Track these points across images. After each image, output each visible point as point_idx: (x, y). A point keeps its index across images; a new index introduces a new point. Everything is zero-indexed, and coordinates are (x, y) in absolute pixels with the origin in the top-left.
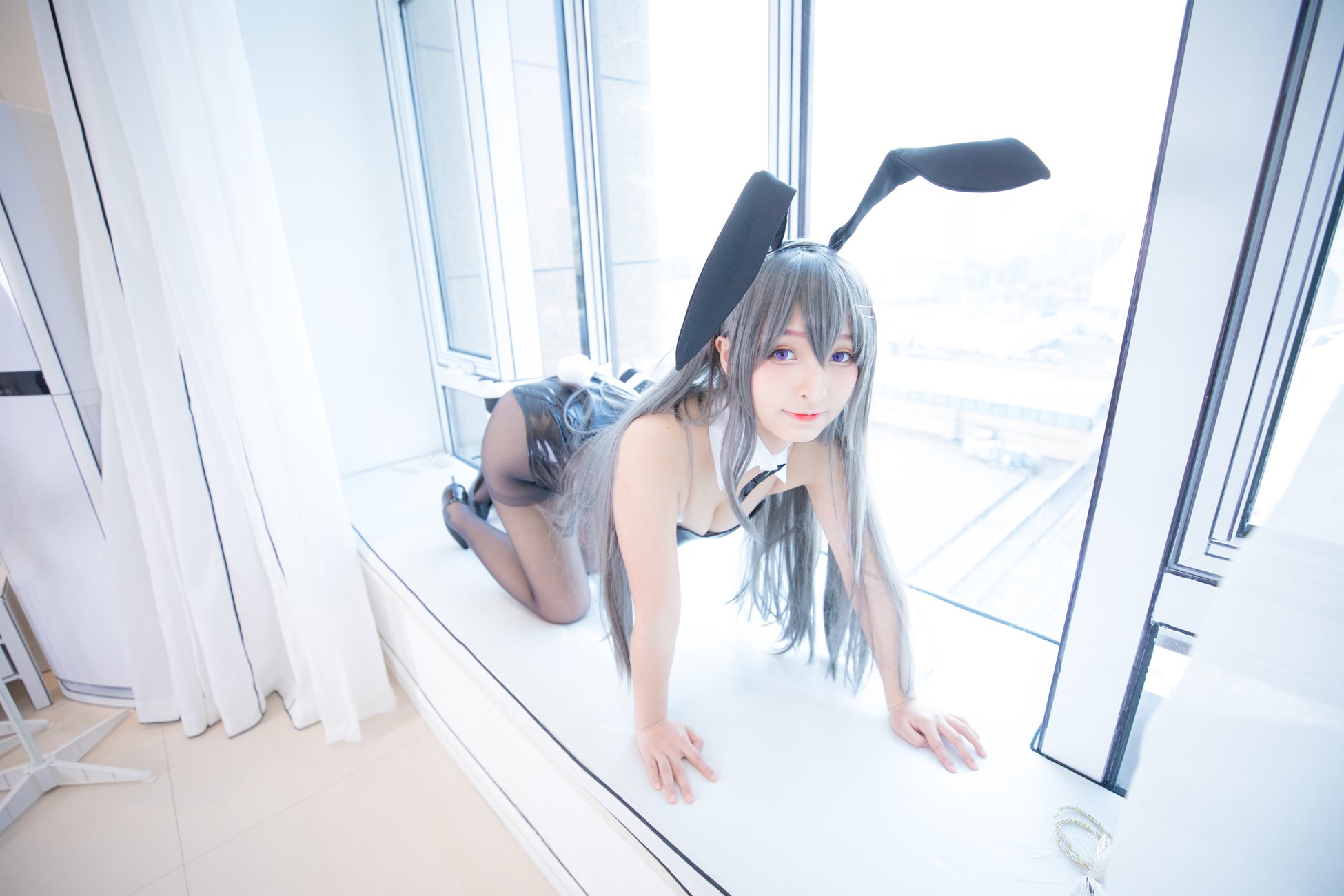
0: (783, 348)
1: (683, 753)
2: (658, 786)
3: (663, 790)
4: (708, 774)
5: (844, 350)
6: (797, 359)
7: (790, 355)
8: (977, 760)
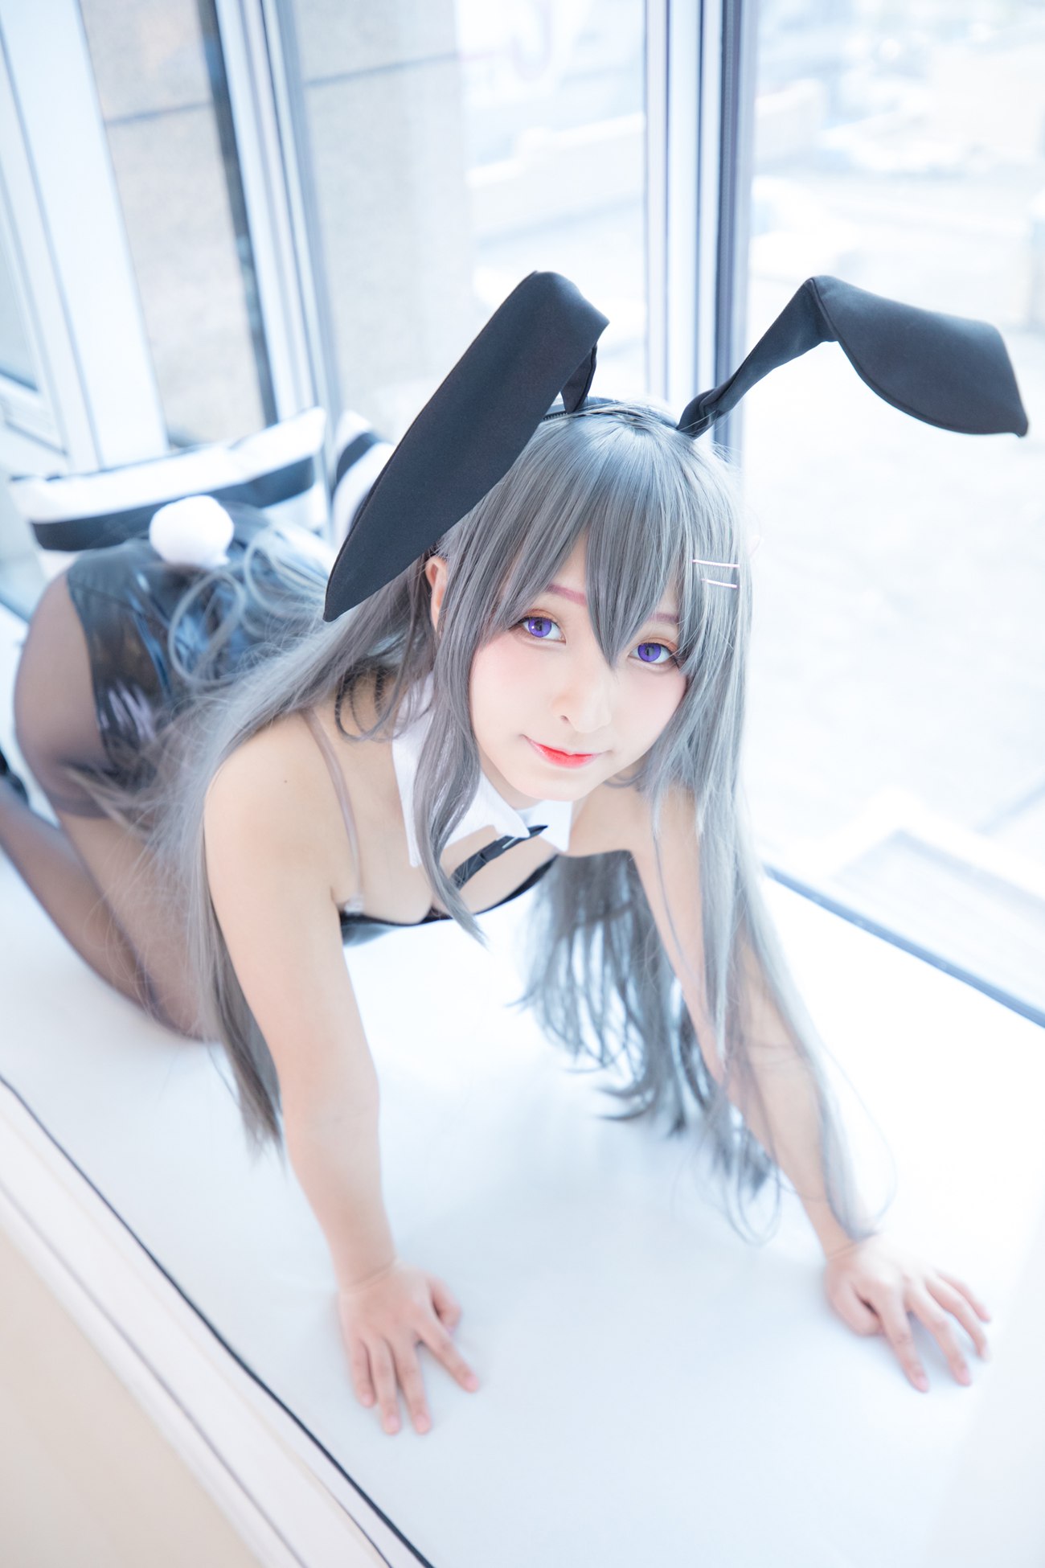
0: (541, 614)
1: (417, 1334)
2: (367, 1399)
3: (378, 1407)
4: (463, 1377)
5: (660, 642)
6: (564, 642)
7: (554, 633)
8: (973, 1365)
